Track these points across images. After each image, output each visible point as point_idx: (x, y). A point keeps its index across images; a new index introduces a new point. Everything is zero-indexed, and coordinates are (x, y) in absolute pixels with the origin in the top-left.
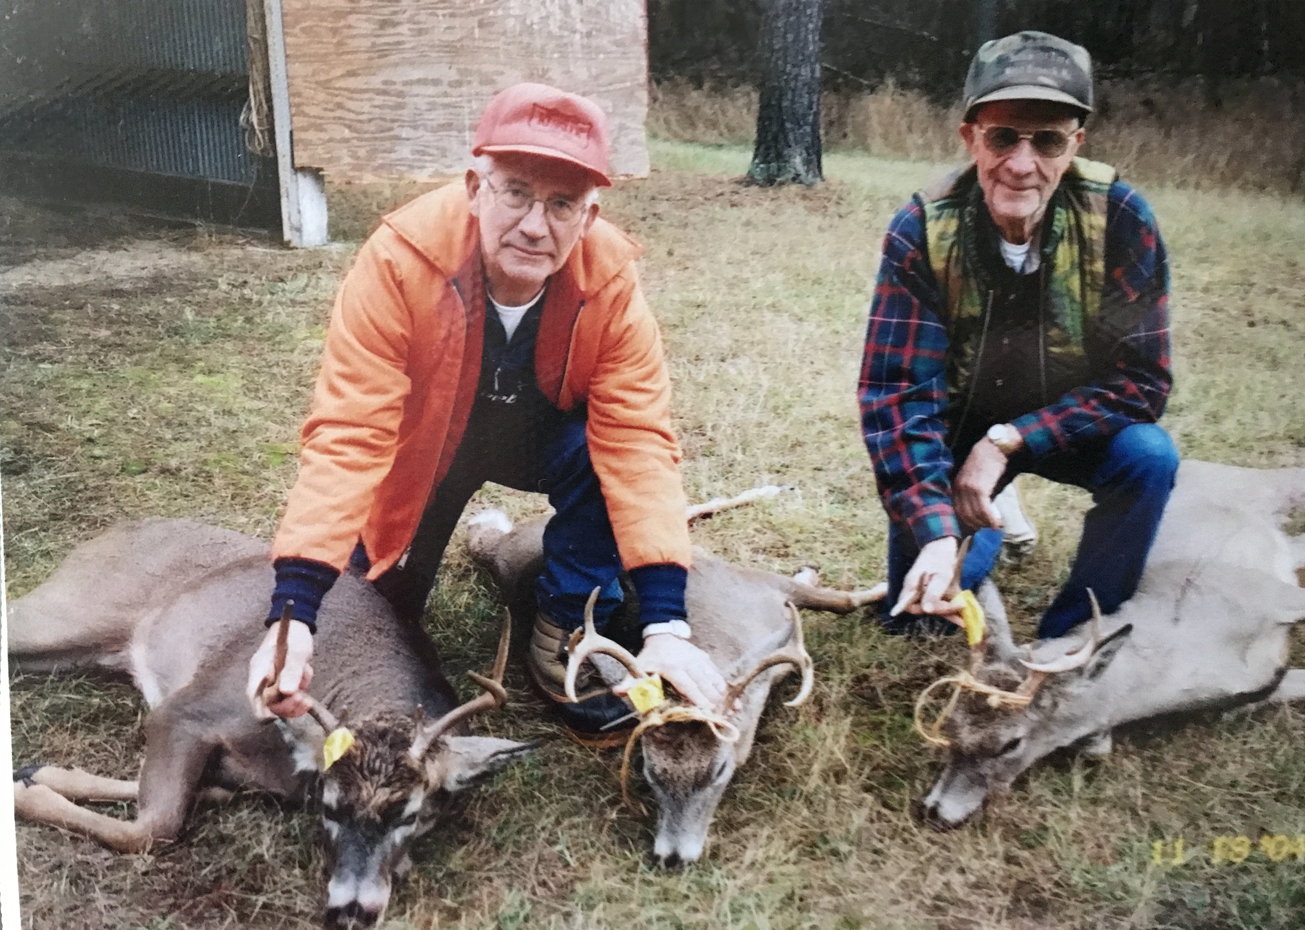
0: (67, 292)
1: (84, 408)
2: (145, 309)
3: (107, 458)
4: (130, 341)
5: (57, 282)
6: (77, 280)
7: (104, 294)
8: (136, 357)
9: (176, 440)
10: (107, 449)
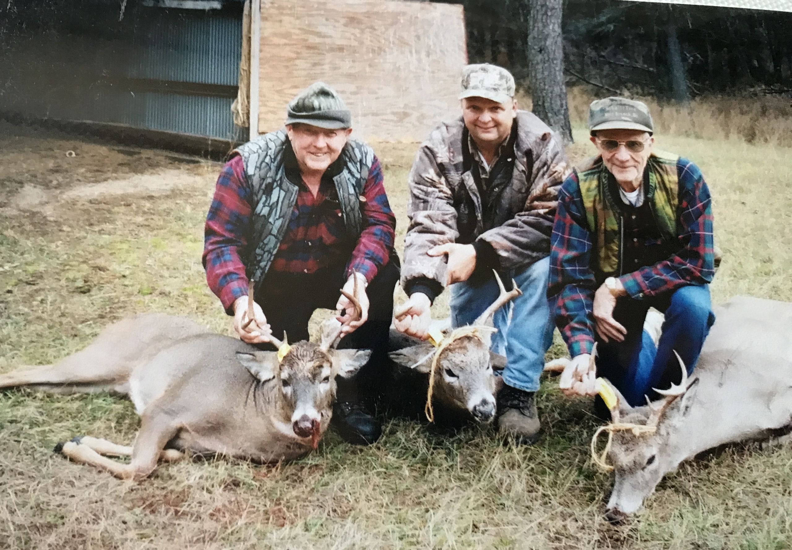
0: (124, 197)
1: (123, 259)
2: (165, 206)
3: (132, 286)
4: (153, 224)
5: (119, 192)
6: (131, 190)
7: (143, 198)
8: (155, 232)
9: (170, 277)
10: (132, 281)
